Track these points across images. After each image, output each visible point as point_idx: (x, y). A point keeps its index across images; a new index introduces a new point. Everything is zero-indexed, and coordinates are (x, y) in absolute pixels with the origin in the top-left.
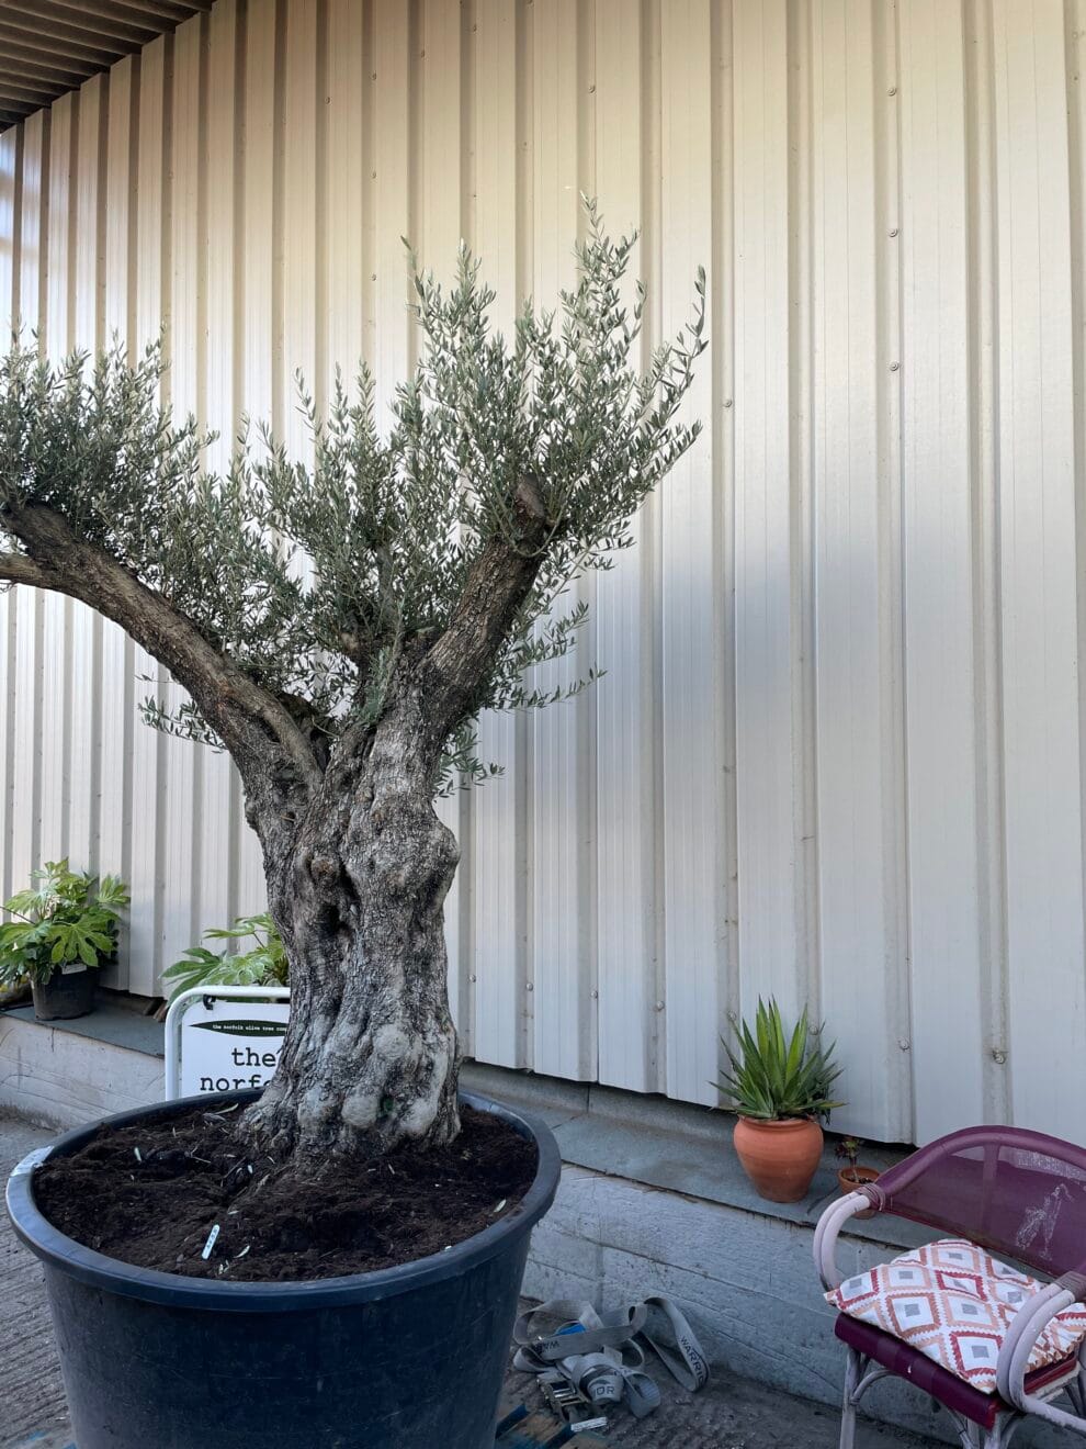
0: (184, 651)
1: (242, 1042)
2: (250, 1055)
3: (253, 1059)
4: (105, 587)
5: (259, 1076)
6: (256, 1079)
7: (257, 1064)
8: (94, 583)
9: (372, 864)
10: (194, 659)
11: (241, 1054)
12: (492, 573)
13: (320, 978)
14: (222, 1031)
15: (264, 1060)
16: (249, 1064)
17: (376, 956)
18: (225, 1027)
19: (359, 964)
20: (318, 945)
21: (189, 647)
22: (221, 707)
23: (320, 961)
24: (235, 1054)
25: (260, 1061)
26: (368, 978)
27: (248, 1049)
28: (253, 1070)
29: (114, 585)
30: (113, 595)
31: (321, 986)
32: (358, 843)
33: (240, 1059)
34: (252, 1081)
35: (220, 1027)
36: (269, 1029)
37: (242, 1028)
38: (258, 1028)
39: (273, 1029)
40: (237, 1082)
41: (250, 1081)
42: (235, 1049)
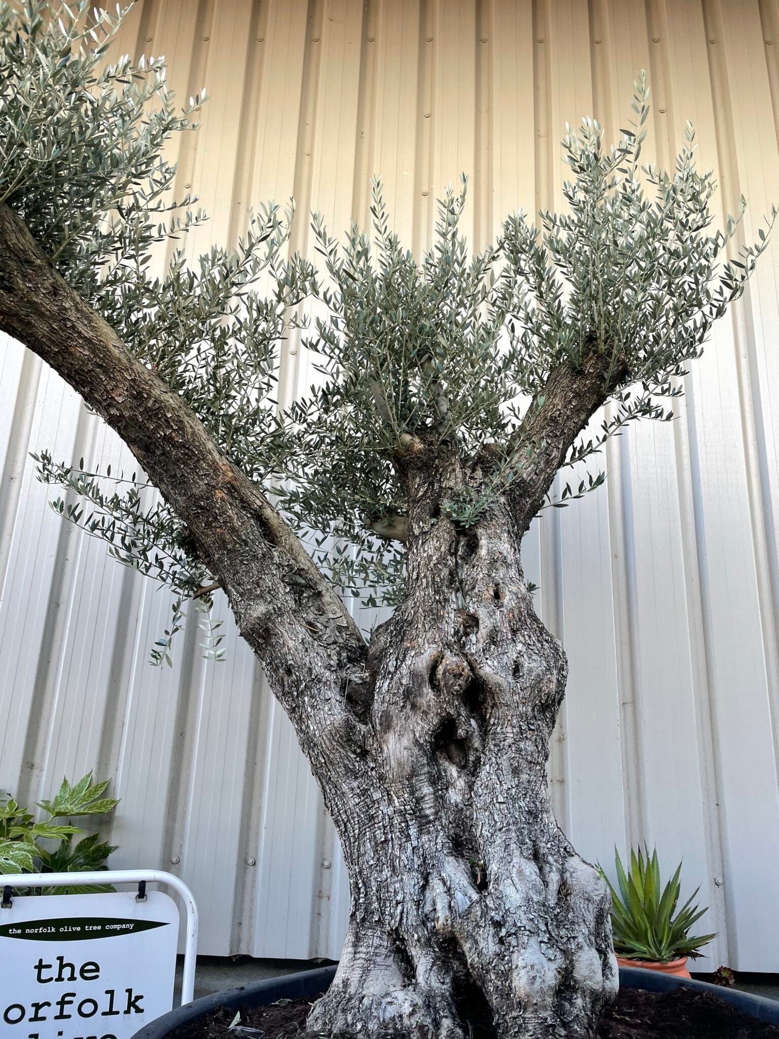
0: (181, 422)
1: (50, 950)
2: (62, 966)
3: (67, 972)
4: (80, 327)
5: (73, 995)
6: (67, 999)
7: (72, 978)
8: (64, 319)
9: (517, 670)
10: (193, 434)
11: (50, 966)
12: (570, 402)
13: (428, 812)
14: (23, 936)
15: (83, 971)
16: (60, 979)
17: (524, 777)
18: (28, 930)
19: (505, 787)
20: (426, 769)
21: (187, 418)
22: (219, 494)
23: (427, 790)
24: (40, 967)
25: (77, 974)
26: (522, 804)
27: (61, 959)
28: (66, 986)
29: (93, 329)
30: (88, 340)
31: (430, 822)
32: (494, 643)
33: (45, 973)
34: (62, 1003)
35: (19, 931)
36: (95, 928)
37: (53, 930)
38: (79, 929)
39: (99, 928)
40: (37, 1007)
41: (58, 1003)
42: (41, 961)
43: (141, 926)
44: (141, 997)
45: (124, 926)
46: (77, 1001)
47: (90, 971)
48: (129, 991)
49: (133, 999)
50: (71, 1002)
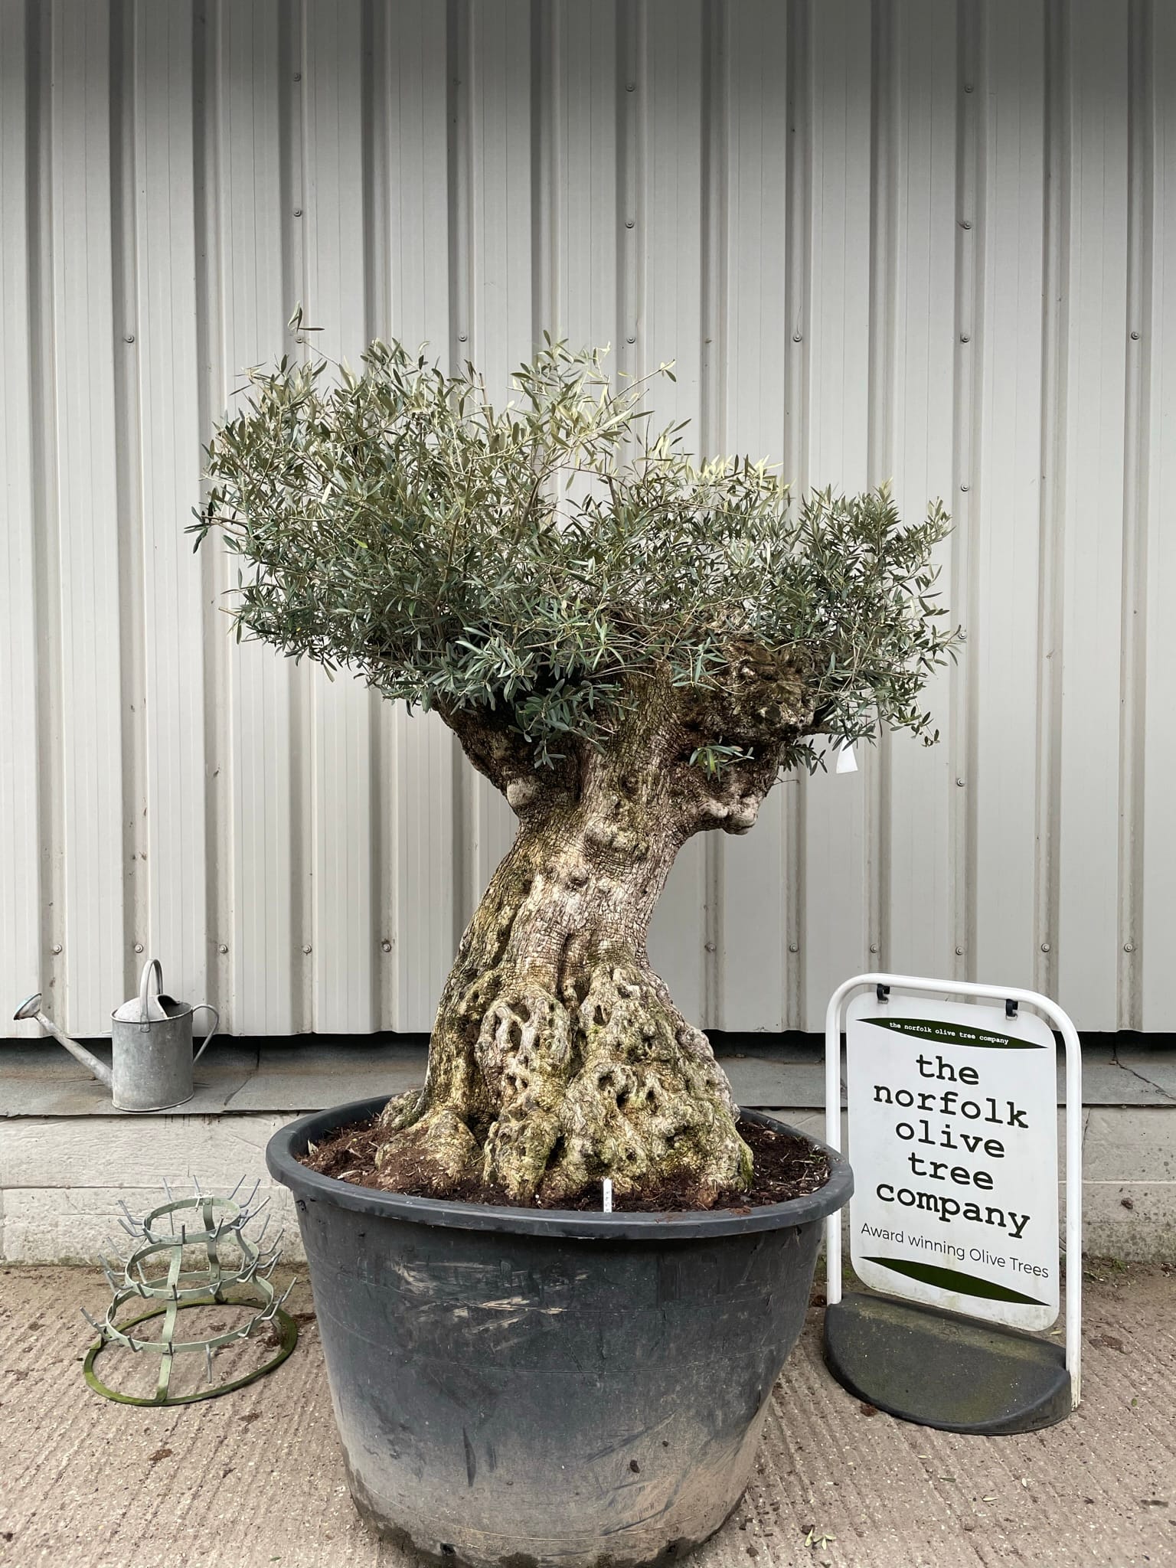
1: (929, 1048)
2: (941, 1066)
3: (946, 1072)
5: (956, 1095)
6: (950, 1097)
7: (952, 1078)
11: (930, 1063)
14: (902, 1031)
15: (961, 1074)
16: (941, 1077)
18: (906, 1026)
24: (921, 1061)
25: (957, 1075)
27: (939, 1058)
28: (947, 1086)
33: (927, 1069)
34: (946, 1099)
35: (899, 1026)
36: (969, 1036)
37: (929, 1030)
38: (953, 1034)
39: (973, 1037)
40: (924, 1098)
41: (942, 1099)
42: (921, 1056)
43: (1016, 1043)
44: (1025, 1113)
45: (998, 1040)
46: (960, 1101)
47: (969, 1076)
48: (1011, 1104)
49: (1015, 1113)
50: (954, 1101)
